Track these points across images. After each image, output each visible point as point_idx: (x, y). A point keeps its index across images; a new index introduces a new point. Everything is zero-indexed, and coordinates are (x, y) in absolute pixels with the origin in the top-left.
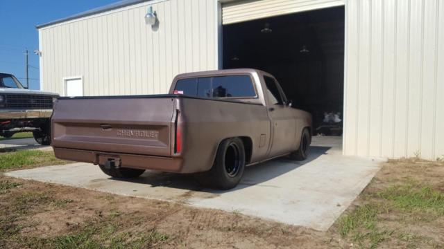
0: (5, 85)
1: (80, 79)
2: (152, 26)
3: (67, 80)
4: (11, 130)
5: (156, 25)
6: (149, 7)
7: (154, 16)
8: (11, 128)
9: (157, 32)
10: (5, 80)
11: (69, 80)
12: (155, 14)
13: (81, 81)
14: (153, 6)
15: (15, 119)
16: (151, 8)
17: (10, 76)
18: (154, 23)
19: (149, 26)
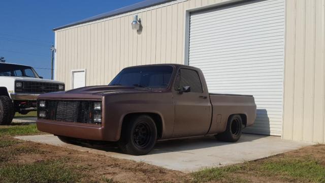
0: (27, 74)
1: (84, 71)
2: (138, 31)
3: (74, 72)
4: (27, 109)
5: (140, 29)
6: (135, 16)
7: (138, 23)
8: (27, 107)
9: (141, 35)
10: (27, 71)
11: (75, 72)
12: (140, 21)
13: (84, 73)
14: (138, 15)
15: (30, 101)
16: (137, 16)
17: (30, 68)
18: (138, 28)
19: (135, 31)
